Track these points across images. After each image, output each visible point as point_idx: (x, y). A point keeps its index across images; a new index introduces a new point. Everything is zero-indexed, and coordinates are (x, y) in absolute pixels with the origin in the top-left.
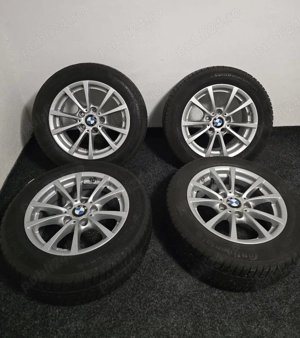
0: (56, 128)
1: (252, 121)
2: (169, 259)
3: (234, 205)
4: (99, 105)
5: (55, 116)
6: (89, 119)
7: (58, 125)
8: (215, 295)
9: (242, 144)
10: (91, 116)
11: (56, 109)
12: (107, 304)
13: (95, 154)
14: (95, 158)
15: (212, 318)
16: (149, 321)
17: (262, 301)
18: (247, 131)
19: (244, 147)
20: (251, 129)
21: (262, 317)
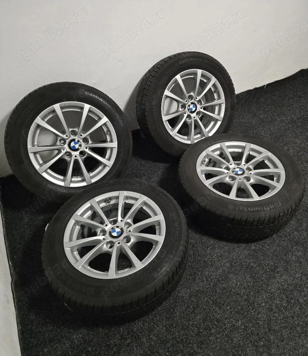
0: (41, 165)
1: (219, 97)
2: (205, 239)
3: (240, 173)
4: (78, 126)
5: (35, 153)
6: (72, 144)
7: (41, 162)
8: (253, 248)
9: (216, 121)
10: (74, 140)
11: (33, 145)
12: (178, 296)
13: (92, 177)
14: (93, 181)
15: (260, 265)
16: (218, 291)
17: (286, 236)
18: (217, 108)
19: (219, 123)
20: (220, 105)
21: (292, 247)
